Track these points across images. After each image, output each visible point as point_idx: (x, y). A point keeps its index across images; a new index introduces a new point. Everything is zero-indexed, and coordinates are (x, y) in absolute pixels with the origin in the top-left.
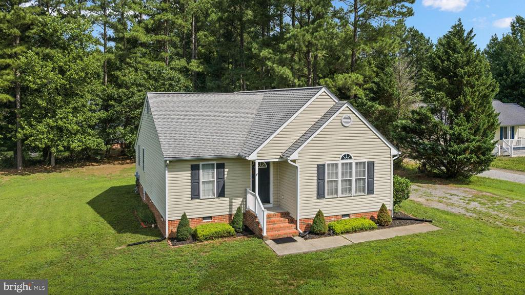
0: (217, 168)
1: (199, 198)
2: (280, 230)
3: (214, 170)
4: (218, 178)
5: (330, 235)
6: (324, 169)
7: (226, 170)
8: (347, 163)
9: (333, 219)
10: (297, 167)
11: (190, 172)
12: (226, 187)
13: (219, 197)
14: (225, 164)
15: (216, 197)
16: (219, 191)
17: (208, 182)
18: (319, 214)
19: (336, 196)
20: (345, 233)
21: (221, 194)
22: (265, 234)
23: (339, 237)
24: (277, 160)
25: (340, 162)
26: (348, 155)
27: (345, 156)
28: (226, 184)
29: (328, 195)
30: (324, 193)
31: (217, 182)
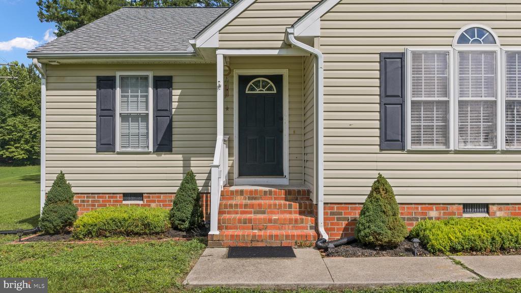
0: (156, 87)
1: (112, 150)
2: (266, 228)
3: (147, 92)
4: (157, 109)
5: (411, 251)
6: (402, 67)
7: (176, 93)
8: (476, 54)
9: (433, 214)
10: (316, 57)
11: (94, 93)
12: (174, 131)
13: (157, 151)
14: (175, 80)
15: (151, 149)
16: (160, 139)
17: (136, 118)
18: (380, 187)
19: (442, 148)
20: (464, 251)
21: (164, 144)
22: (214, 231)
23: (443, 261)
24: (275, 52)
25: (455, 49)
26: (481, 32)
27: (471, 31)
28: (174, 124)
29: (416, 140)
30: (403, 135)
31: (156, 117)
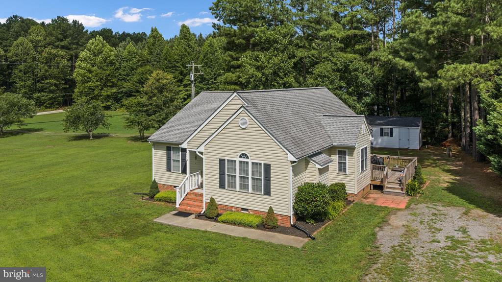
0: (182, 152)
1: (171, 171)
2: (192, 207)
3: (179, 153)
4: (182, 159)
6: (225, 164)
8: (244, 162)
9: (233, 210)
10: (203, 158)
11: (166, 152)
13: (182, 173)
15: (180, 172)
16: (183, 169)
17: (177, 161)
19: (234, 189)
25: (238, 160)
26: (246, 155)
27: (243, 154)
29: (228, 187)
30: (225, 184)
31: (182, 162)
